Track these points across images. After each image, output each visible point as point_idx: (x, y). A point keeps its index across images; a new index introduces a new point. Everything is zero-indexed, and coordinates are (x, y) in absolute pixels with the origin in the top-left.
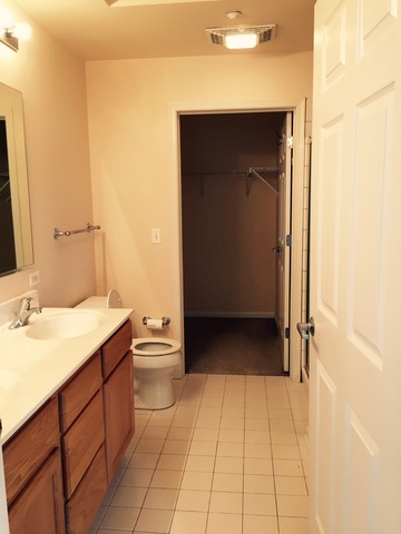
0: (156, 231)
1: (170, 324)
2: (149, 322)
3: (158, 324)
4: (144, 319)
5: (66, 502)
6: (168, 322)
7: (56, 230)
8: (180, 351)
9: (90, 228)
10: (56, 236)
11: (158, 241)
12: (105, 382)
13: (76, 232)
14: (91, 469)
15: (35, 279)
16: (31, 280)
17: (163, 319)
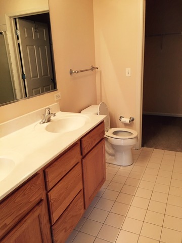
0: (128, 70)
1: (134, 121)
2: (122, 119)
3: (127, 120)
4: (121, 117)
5: (51, 226)
6: (133, 120)
7: (71, 70)
8: (137, 137)
9: (93, 68)
10: (71, 74)
11: (129, 75)
12: (83, 158)
13: (81, 71)
14: (71, 206)
15: (58, 97)
16: (55, 97)
17: (130, 118)
